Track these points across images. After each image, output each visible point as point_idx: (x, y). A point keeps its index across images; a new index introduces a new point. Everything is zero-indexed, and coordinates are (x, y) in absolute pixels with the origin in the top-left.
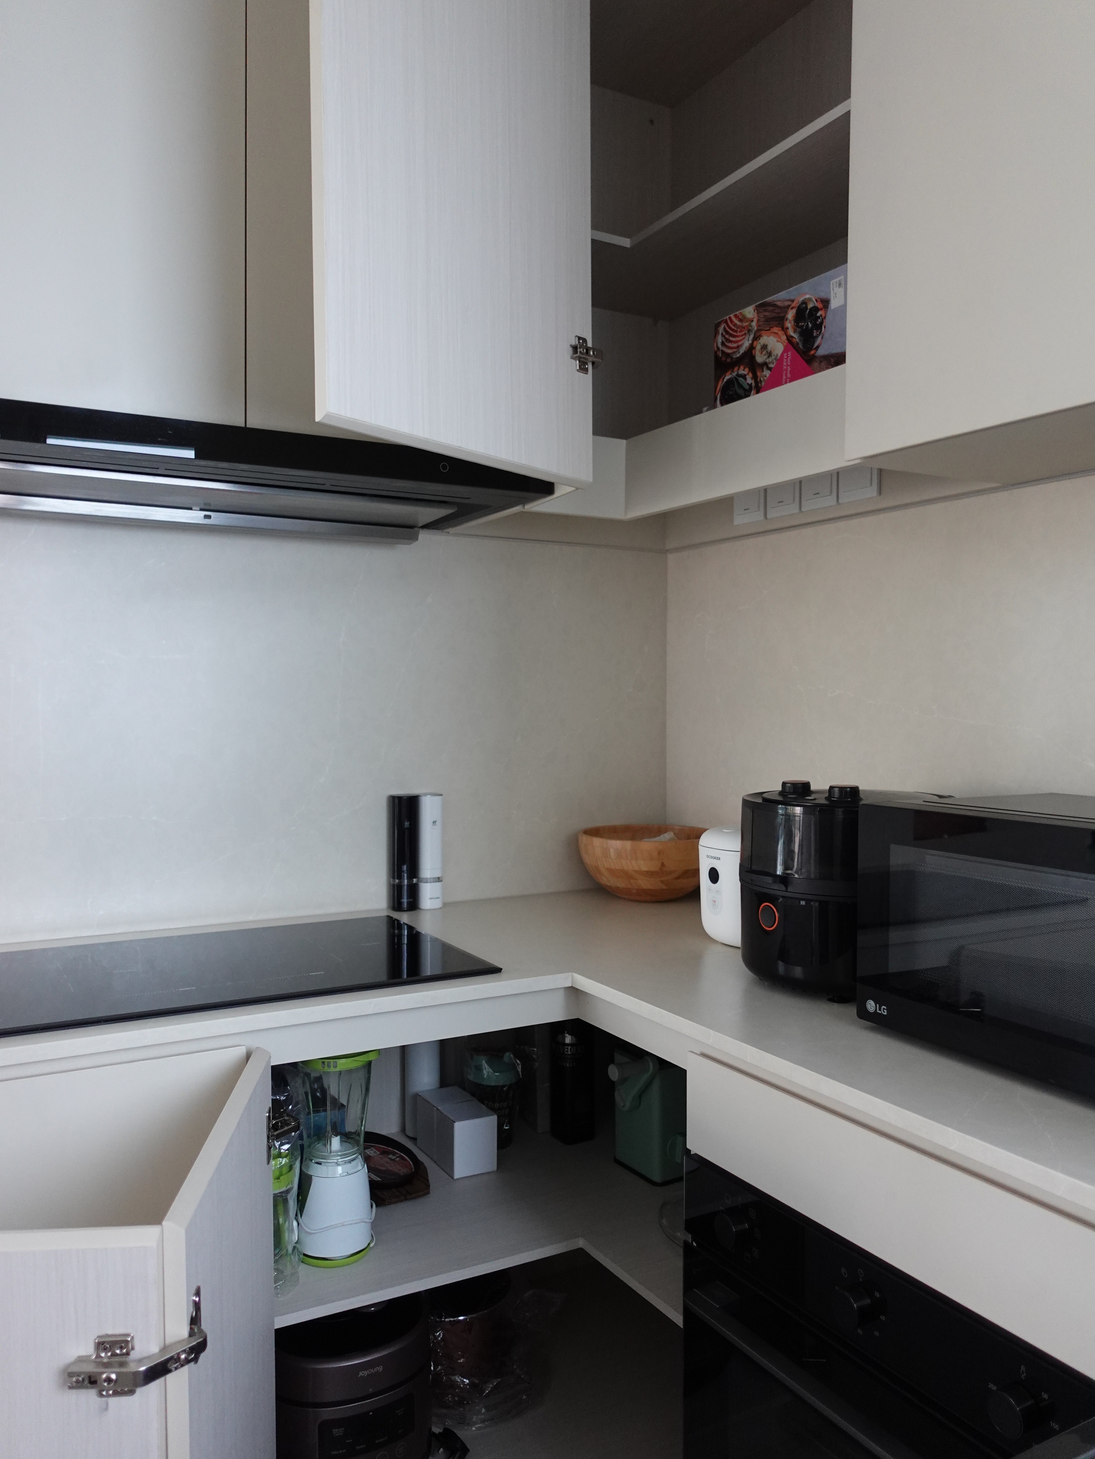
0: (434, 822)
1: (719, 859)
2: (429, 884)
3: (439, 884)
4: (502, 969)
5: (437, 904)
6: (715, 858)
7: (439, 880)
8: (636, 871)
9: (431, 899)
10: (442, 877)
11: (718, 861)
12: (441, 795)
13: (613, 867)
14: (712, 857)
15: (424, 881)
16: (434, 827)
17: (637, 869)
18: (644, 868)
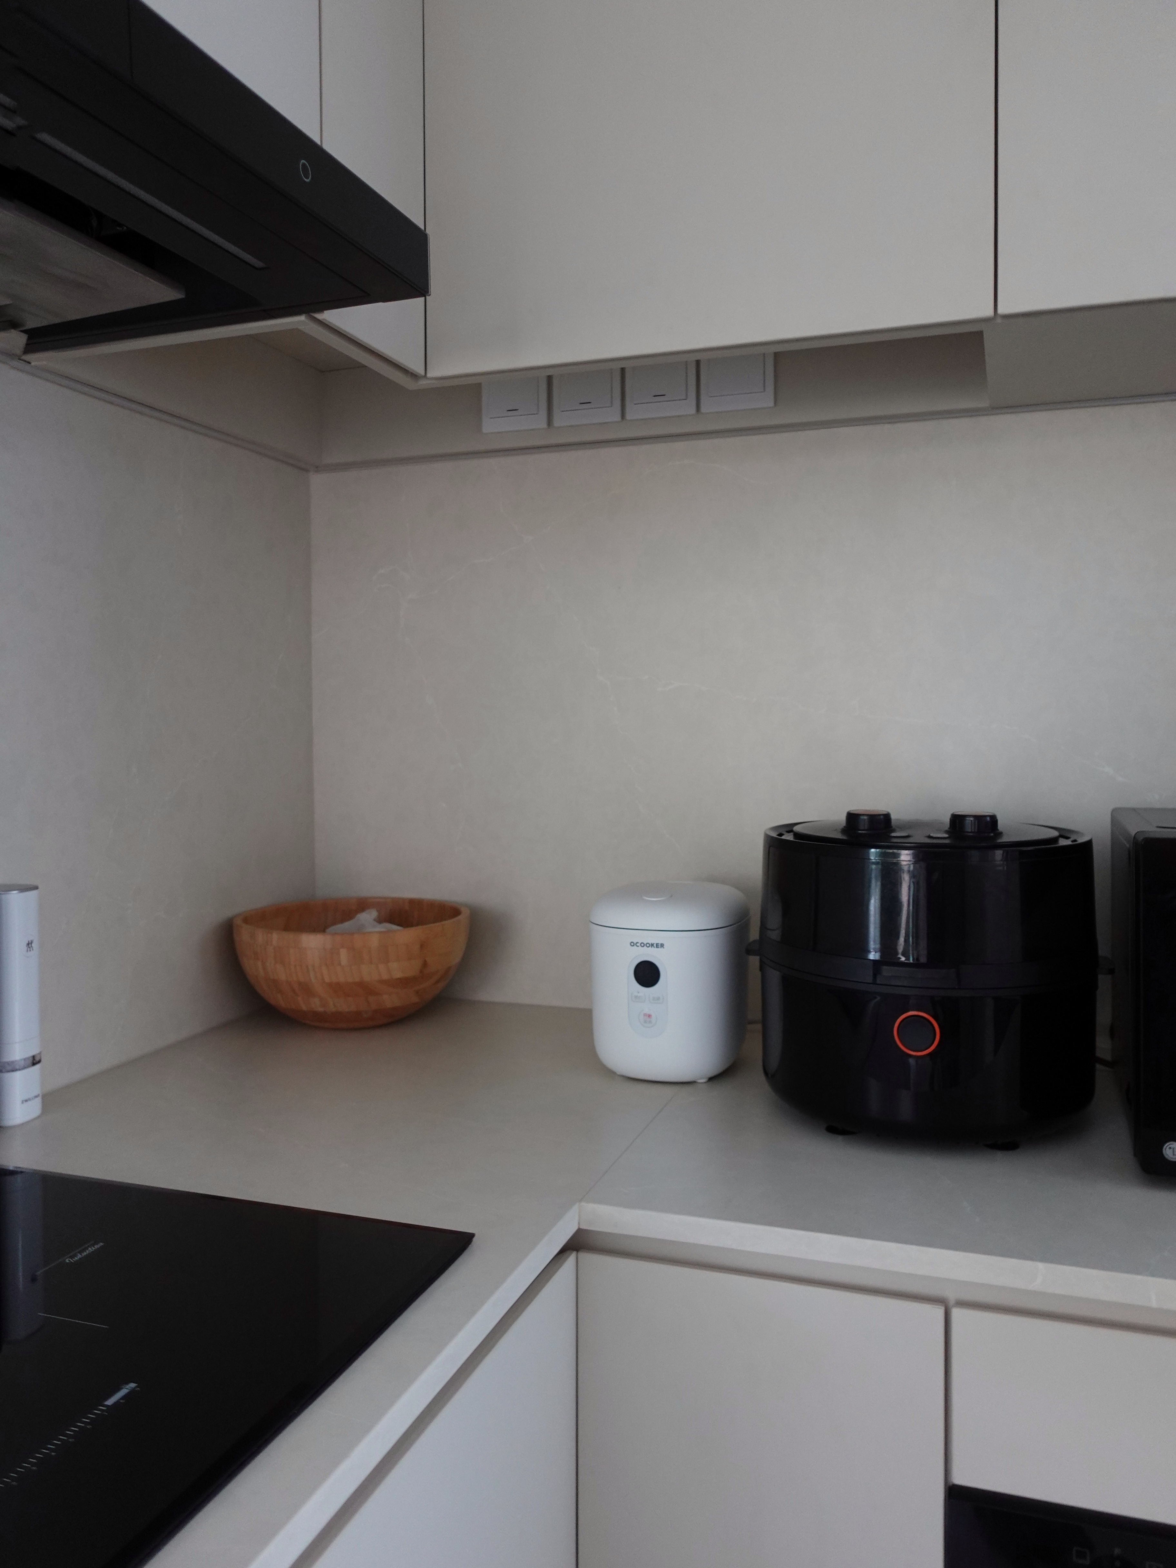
0: (28, 944)
1: (662, 945)
2: (17, 1075)
3: (37, 1067)
4: (472, 1235)
5: (34, 1109)
6: (652, 945)
7: (35, 1061)
8: (382, 982)
9: (26, 1101)
10: (40, 1053)
11: (660, 949)
12: (36, 888)
13: (342, 979)
14: (643, 945)
15: (9, 1068)
16: (29, 953)
17: (385, 976)
18: (398, 975)
